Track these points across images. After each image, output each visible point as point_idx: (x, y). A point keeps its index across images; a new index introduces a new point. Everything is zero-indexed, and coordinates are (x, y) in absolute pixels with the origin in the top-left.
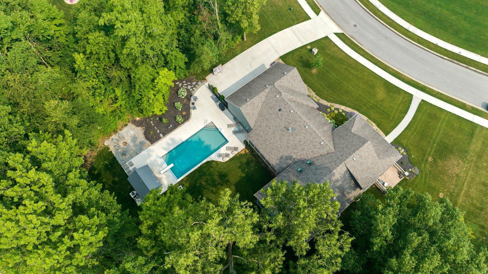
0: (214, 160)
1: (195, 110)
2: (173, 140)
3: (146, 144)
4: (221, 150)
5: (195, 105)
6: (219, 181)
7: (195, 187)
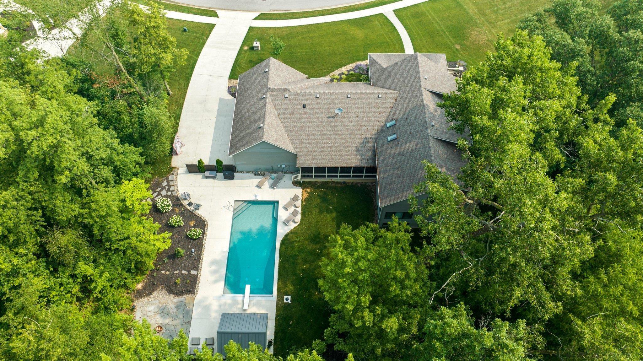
0: (286, 233)
1: (200, 208)
2: (214, 262)
3: (187, 301)
5: (195, 203)
6: (317, 247)
7: (301, 281)
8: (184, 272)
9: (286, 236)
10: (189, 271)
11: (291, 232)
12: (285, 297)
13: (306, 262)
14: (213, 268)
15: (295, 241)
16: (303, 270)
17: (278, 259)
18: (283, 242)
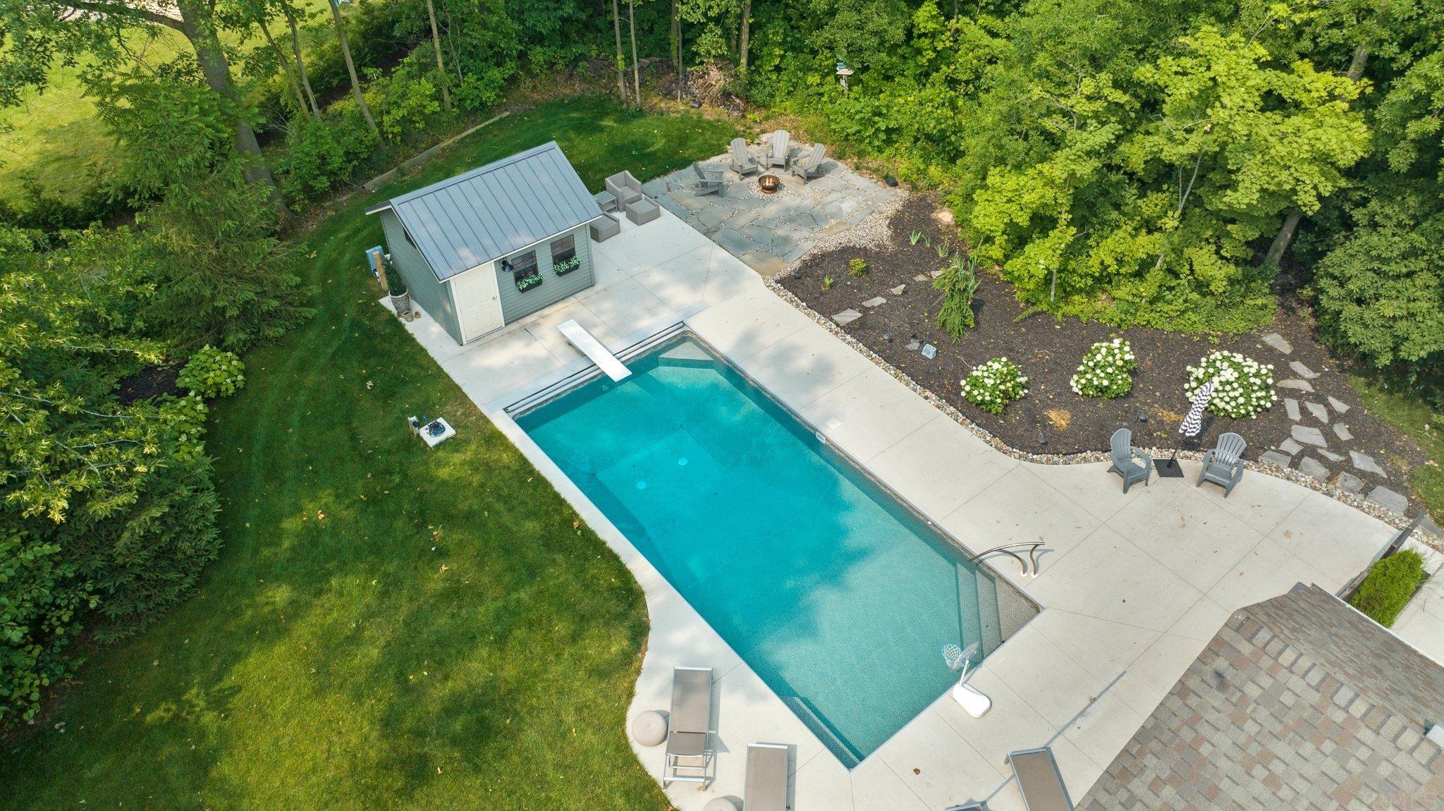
0: (652, 638)
1: (1112, 481)
2: (821, 373)
3: (775, 260)
4: (752, 696)
6: (440, 692)
7: (422, 513)
8: (879, 301)
9: (639, 633)
10: (865, 310)
11: (629, 662)
12: (450, 431)
13: (454, 593)
14: (804, 362)
15: (575, 638)
16: (442, 553)
17: (591, 525)
18: (631, 595)
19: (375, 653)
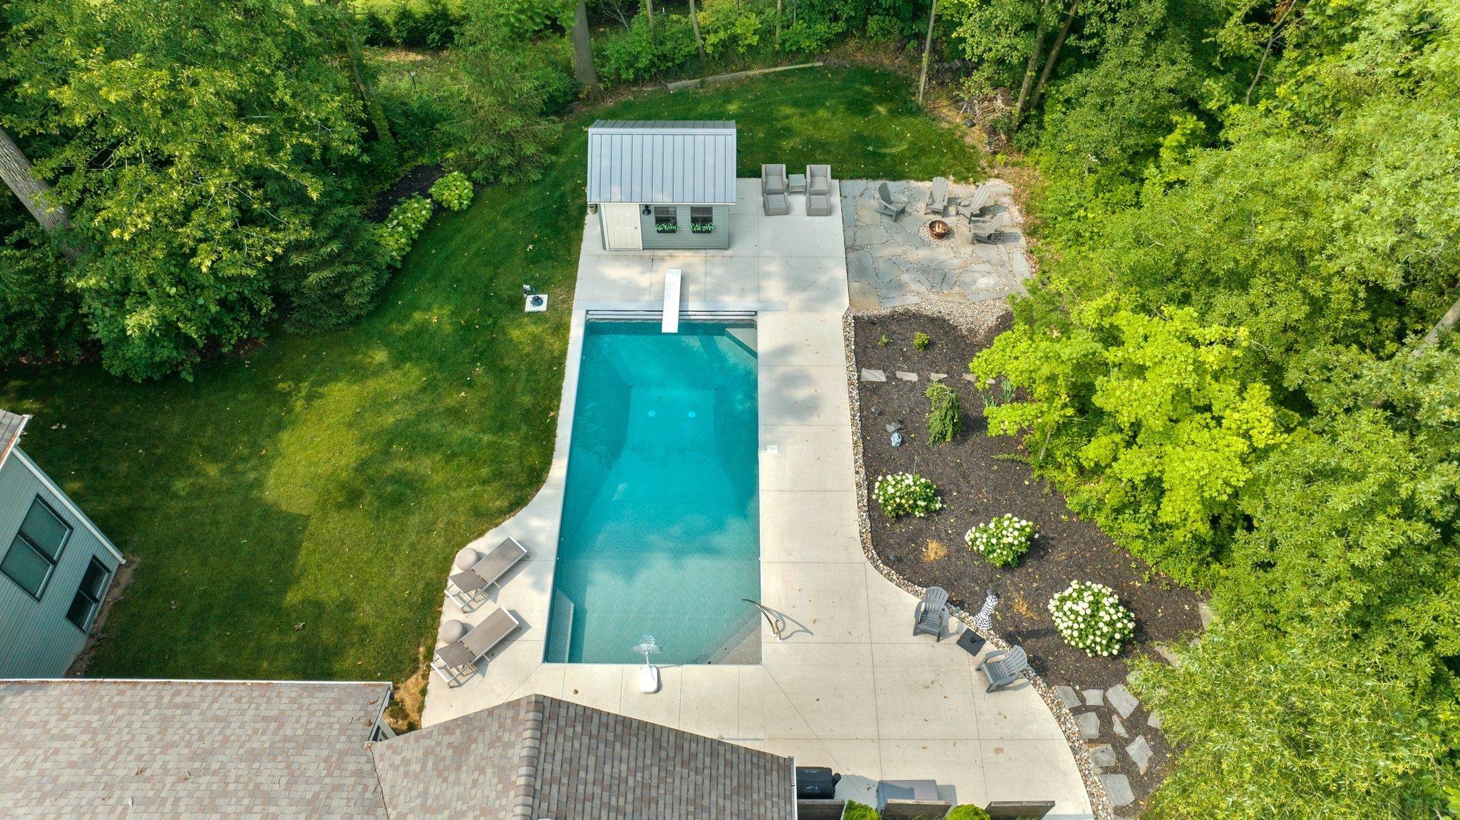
3: (874, 299)
4: (538, 584)
5: (950, 650)
6: (400, 465)
7: (482, 353)
8: (911, 377)
9: (519, 503)
10: (893, 378)
11: (497, 517)
12: (543, 308)
13: (456, 413)
14: (804, 393)
16: (470, 385)
17: (560, 421)
18: (537, 477)
19: (391, 420)
